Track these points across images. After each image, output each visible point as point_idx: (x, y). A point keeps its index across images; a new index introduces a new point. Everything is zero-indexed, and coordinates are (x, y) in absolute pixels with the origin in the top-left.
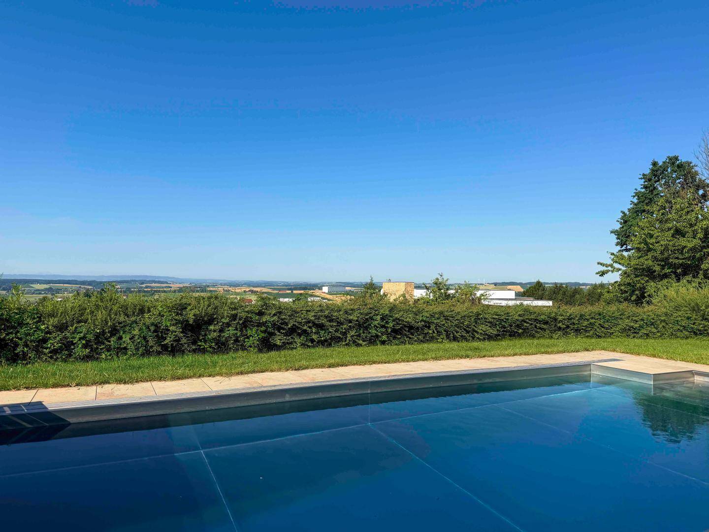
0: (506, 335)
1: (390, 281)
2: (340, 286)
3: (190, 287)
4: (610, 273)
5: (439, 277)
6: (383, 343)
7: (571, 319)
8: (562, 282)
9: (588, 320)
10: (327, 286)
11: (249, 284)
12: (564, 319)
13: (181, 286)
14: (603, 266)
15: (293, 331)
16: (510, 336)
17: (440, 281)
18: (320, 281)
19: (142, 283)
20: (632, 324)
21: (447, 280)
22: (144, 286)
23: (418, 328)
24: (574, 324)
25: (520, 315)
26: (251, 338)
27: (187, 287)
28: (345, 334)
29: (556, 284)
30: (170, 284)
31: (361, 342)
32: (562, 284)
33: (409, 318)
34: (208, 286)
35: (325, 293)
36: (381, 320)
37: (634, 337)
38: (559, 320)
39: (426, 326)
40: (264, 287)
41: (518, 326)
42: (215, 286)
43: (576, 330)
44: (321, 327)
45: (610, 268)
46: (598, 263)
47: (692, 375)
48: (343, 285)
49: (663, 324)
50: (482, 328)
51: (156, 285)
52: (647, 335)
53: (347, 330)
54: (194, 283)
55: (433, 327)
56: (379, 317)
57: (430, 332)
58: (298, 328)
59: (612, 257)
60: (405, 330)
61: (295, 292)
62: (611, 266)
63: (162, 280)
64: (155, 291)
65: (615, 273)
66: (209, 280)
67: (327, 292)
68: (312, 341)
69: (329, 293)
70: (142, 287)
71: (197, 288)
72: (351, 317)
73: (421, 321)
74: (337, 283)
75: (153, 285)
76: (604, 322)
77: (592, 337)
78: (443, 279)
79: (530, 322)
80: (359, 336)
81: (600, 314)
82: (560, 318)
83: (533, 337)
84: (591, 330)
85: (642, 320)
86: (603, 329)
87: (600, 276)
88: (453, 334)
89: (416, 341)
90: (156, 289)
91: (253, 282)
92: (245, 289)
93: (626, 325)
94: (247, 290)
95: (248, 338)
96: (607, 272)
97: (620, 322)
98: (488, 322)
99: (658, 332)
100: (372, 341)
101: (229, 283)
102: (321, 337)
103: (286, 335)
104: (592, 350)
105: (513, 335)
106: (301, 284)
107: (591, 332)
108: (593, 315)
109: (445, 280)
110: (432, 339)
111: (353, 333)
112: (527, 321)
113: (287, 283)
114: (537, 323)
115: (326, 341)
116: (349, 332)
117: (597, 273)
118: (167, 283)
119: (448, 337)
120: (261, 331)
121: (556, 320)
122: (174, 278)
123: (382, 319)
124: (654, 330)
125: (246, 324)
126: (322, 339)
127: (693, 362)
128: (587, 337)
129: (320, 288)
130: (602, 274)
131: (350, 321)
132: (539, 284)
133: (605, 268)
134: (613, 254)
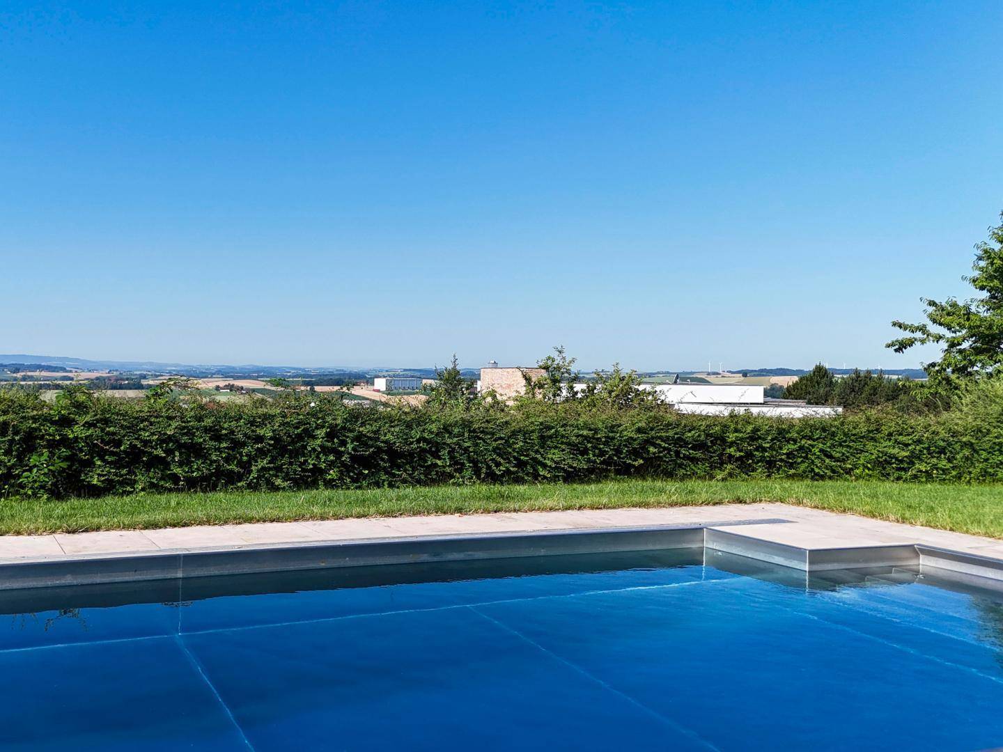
0: (610, 471)
1: (495, 365)
2: (412, 377)
3: (109, 379)
4: (918, 344)
5: (555, 355)
6: (330, 484)
7: (756, 439)
8: (870, 368)
9: (795, 441)
10: (384, 377)
11: (225, 373)
12: (741, 439)
13: (94, 375)
14: (905, 329)
15: (134, 458)
16: (618, 472)
17: (556, 362)
18: (372, 368)
19: (17, 370)
20: (896, 451)
21: (573, 361)
22: (19, 375)
23: (411, 454)
24: (764, 450)
25: (639, 430)
26: (35, 470)
27: (104, 379)
28: (246, 466)
29: (857, 372)
30: (71, 371)
31: (278, 482)
32: (869, 372)
33: (390, 435)
34: (144, 377)
35: (378, 391)
36: (327, 437)
37: (899, 479)
38: (729, 440)
39: (430, 452)
40: (256, 378)
41: (635, 453)
42: (157, 376)
43: (768, 462)
44: (194, 451)
45: (919, 335)
46: (894, 324)
47: (913, 555)
48: (418, 374)
49: (967, 452)
50: (554, 456)
51: (44, 374)
52: (928, 474)
53: (252, 459)
54: (117, 370)
55: (444, 453)
56: (321, 433)
57: (439, 463)
58: (144, 453)
59: (931, 309)
60: (383, 459)
61: (317, 388)
62: (922, 329)
63: (53, 364)
64: (41, 387)
65: (930, 344)
66: (146, 364)
67: (383, 388)
68: (175, 479)
69: (389, 391)
70: (15, 379)
71: (123, 380)
72: (261, 432)
73: (418, 441)
74: (405, 370)
75: (36, 374)
76: (833, 446)
77: (801, 477)
78: (564, 358)
79: (663, 444)
80: (279, 469)
81: (824, 430)
82: (732, 437)
83: (670, 475)
84: (802, 462)
85: (919, 442)
86: (827, 461)
87: (896, 350)
88: (489, 467)
89: (404, 481)
90: (42, 383)
91: (234, 368)
92: (217, 384)
93: (882, 452)
94: (222, 384)
95: (30, 470)
96: (910, 343)
97: (870, 446)
98: (566, 443)
99: (953, 468)
100: (308, 480)
101: (186, 371)
102: (193, 472)
103: (117, 464)
104: (754, 501)
105: (625, 471)
106: (332, 374)
107: (803, 467)
108: (807, 432)
109: (568, 360)
110: (442, 478)
111: (263, 463)
112: (658, 442)
113: (303, 370)
114: (681, 447)
115: (203, 478)
116: (257, 462)
117: (888, 346)
118: (64, 370)
119: (477, 472)
120: (59, 458)
121: (723, 440)
122: (77, 360)
123: (330, 436)
124: (943, 463)
125: (29, 442)
126: (194, 474)
127: (946, 529)
128: (792, 477)
129: (370, 382)
130: (901, 346)
131: (260, 439)
132: (820, 372)
133: (907, 335)
134: (932, 303)
